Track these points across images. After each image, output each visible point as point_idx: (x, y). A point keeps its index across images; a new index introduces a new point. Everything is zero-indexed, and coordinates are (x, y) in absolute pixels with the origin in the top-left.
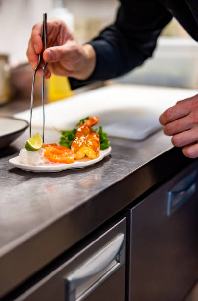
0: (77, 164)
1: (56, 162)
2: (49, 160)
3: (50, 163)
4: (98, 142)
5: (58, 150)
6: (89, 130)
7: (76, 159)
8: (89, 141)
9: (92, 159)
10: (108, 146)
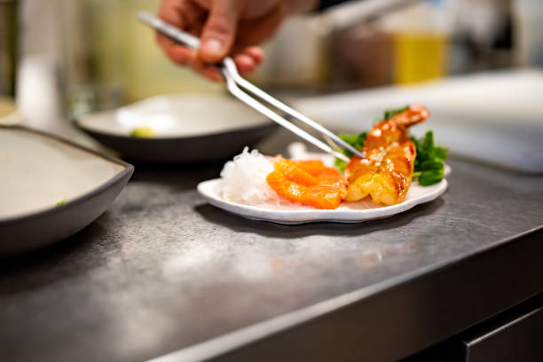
0: (343, 213)
1: (293, 201)
2: (279, 194)
3: (278, 201)
4: (408, 163)
5: (306, 174)
6: (397, 134)
7: (343, 201)
8: (389, 161)
9: (383, 204)
10: (438, 177)
